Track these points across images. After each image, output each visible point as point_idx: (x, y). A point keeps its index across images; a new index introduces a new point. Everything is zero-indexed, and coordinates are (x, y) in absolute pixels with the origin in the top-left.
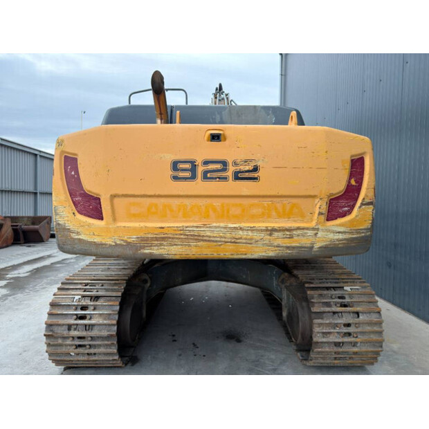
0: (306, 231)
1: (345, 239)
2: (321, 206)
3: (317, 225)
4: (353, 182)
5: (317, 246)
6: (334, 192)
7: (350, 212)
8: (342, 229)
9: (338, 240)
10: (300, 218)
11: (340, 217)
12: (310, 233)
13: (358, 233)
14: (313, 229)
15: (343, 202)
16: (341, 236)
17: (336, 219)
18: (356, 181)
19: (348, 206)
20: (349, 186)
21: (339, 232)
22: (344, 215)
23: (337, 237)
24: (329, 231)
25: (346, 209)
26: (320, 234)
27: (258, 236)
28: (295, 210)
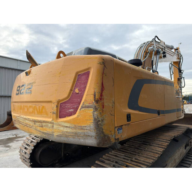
0: (47, 124)
1: (72, 133)
2: (53, 107)
3: (53, 120)
4: (77, 91)
5: (55, 134)
6: (61, 98)
7: (74, 113)
8: (68, 125)
9: (67, 132)
10: (46, 115)
11: (67, 116)
12: (50, 125)
14: (51, 123)
15: (68, 105)
16: (69, 130)
17: (65, 117)
18: (79, 90)
19: (73, 108)
20: (74, 93)
21: (69, 127)
22: (70, 114)
23: (66, 130)
24: (60, 125)
25: (72, 110)
26: (55, 126)
27: (31, 124)
28: (44, 110)
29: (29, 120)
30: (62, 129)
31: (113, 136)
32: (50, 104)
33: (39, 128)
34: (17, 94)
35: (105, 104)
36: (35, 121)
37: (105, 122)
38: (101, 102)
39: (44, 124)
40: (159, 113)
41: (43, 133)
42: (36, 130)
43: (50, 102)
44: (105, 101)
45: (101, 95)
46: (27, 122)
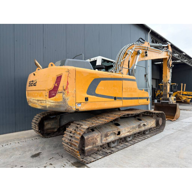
1: (54, 105)
3: (46, 99)
4: (56, 85)
5: (47, 106)
7: (55, 95)
8: (52, 101)
9: (52, 105)
12: (45, 102)
13: (58, 103)
16: (53, 104)
17: (51, 98)
18: (57, 84)
19: (54, 93)
20: (55, 86)
21: (53, 102)
22: (53, 96)
23: (52, 104)
24: (49, 102)
25: (54, 94)
26: (47, 102)
27: (37, 102)
28: (42, 95)
29: (35, 100)
30: (50, 103)
31: (74, 107)
32: (44, 91)
33: (40, 104)
34: (29, 86)
35: (69, 91)
36: (38, 100)
37: (69, 100)
38: (66, 91)
39: (42, 101)
40: (115, 98)
41: (42, 106)
42: (39, 105)
43: (45, 90)
44: (69, 90)
45: (67, 87)
46: (34, 101)
